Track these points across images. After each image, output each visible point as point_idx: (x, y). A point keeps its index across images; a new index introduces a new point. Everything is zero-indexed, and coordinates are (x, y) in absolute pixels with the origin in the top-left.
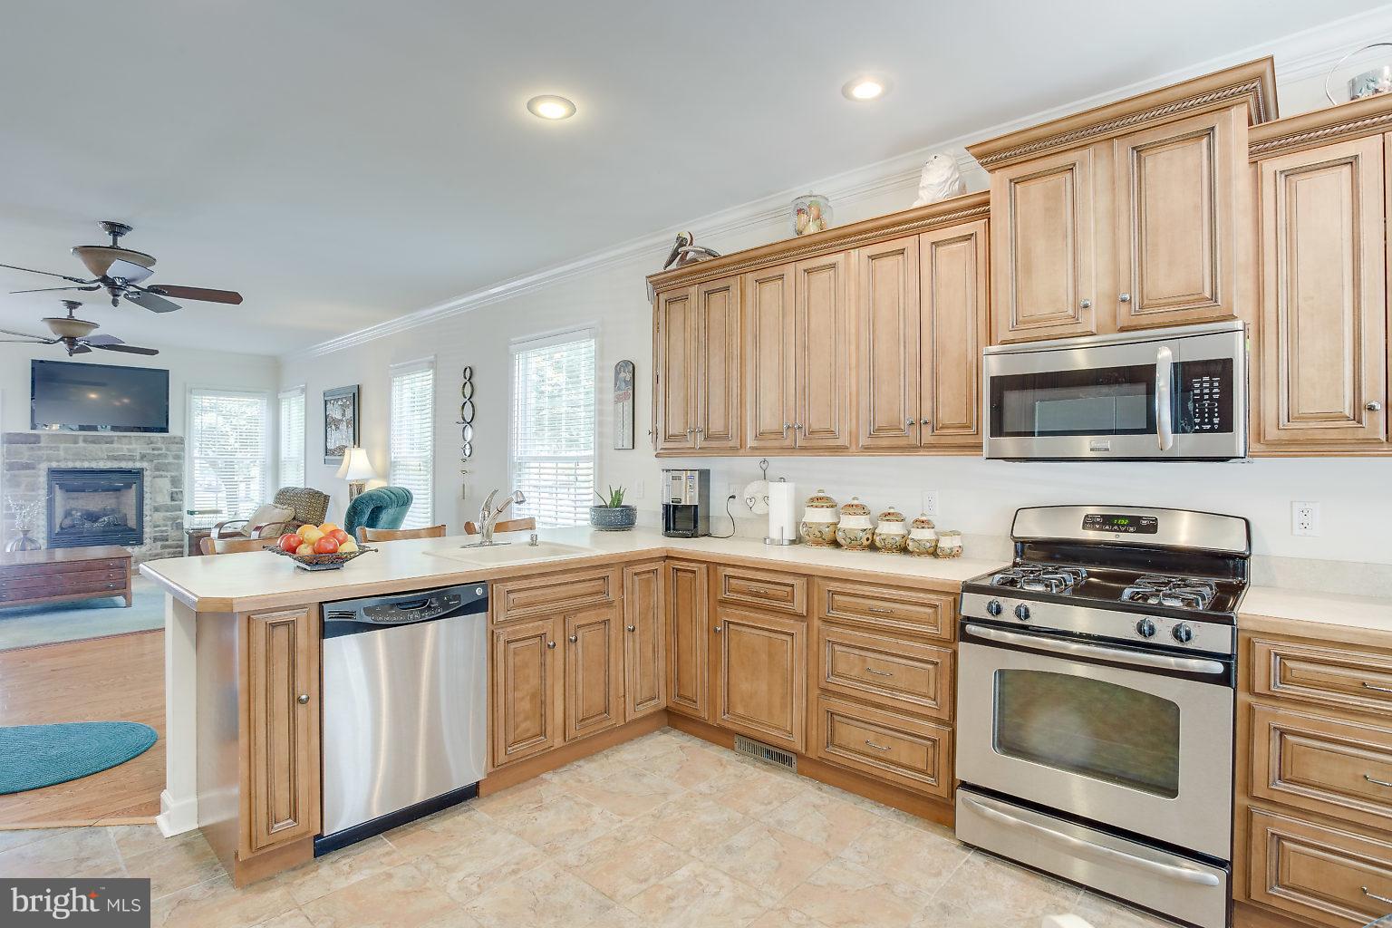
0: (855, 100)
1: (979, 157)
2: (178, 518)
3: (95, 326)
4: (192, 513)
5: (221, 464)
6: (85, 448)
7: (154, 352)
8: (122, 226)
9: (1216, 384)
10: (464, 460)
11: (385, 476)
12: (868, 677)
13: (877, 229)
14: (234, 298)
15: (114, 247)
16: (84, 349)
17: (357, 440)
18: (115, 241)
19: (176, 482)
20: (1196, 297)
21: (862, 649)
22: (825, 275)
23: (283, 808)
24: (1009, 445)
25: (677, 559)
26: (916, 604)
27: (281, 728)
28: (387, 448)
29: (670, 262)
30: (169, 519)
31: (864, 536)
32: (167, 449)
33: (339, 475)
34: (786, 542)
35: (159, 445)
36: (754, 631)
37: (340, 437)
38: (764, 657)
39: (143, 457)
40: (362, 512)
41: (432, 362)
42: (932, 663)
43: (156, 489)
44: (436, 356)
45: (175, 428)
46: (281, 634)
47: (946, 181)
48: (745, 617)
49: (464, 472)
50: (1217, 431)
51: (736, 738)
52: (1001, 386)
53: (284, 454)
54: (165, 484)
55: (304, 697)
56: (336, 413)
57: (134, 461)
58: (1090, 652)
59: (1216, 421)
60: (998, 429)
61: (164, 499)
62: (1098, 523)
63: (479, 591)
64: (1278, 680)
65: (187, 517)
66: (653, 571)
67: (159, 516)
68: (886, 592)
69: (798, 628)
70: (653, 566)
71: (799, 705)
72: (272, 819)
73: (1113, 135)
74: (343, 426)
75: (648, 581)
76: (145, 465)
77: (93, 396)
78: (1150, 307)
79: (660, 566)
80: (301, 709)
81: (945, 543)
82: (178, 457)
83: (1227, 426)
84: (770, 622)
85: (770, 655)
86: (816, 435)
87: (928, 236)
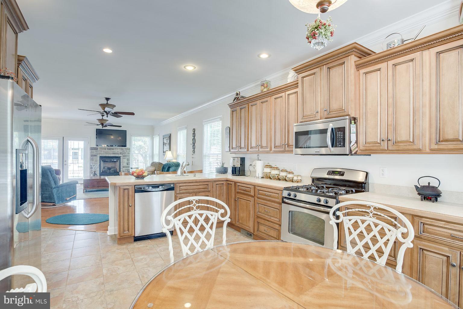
0: (262, 58)
1: (295, 71)
2: (128, 170)
3: (108, 120)
4: (131, 168)
5: (144, 155)
6: (107, 151)
7: (120, 126)
8: (108, 98)
9: (342, 134)
10: (193, 154)
11: (176, 159)
12: (265, 213)
13: (276, 91)
14: (133, 114)
15: (107, 104)
16: (106, 126)
17: (170, 149)
18: (107, 102)
19: (128, 160)
20: (341, 109)
21: (264, 205)
22: (265, 103)
23: (126, 229)
24: (299, 151)
25: (229, 181)
26: (275, 193)
27: (126, 211)
28: (177, 151)
29: (234, 100)
30: (126, 170)
31: (277, 176)
32: (126, 151)
33: (165, 158)
34: (260, 178)
35: (124, 150)
36: (244, 200)
37: (167, 147)
38: (245, 207)
39: (120, 153)
40: (165, 168)
41: (186, 127)
42: (278, 209)
43: (124, 162)
44: (187, 125)
45: (128, 146)
46: (126, 191)
47: (293, 76)
48: (242, 197)
49: (193, 158)
50: (342, 147)
51: (241, 229)
52: (298, 134)
53: (155, 153)
54: (125, 161)
55: (130, 205)
56: (165, 142)
57: (119, 154)
58: (312, 207)
59: (342, 144)
60: (297, 147)
61: (125, 165)
62: (331, 173)
63: (172, 185)
64: (347, 214)
65: (131, 169)
66: (222, 184)
67: (124, 169)
68: (270, 190)
69: (252, 199)
70: (222, 182)
71: (252, 220)
72: (124, 231)
73: (324, 64)
74: (167, 145)
75: (221, 186)
76: (121, 155)
77: (112, 137)
78: (332, 112)
79: (225, 183)
80: (130, 208)
81: (295, 178)
82: (128, 153)
83: (344, 146)
84: (246, 198)
85: (246, 207)
86: (263, 148)
87: (288, 92)
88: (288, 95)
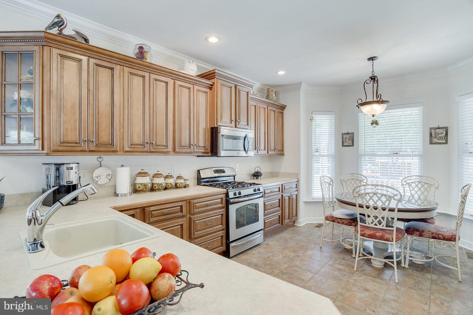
12: (206, 227)
21: (205, 219)
26: (218, 199)
42: (222, 214)
48: (161, 226)
69: (184, 221)
73: (237, 84)
78: (241, 124)
84: (172, 224)
86: (158, 147)
87: (196, 87)
88: (198, 90)
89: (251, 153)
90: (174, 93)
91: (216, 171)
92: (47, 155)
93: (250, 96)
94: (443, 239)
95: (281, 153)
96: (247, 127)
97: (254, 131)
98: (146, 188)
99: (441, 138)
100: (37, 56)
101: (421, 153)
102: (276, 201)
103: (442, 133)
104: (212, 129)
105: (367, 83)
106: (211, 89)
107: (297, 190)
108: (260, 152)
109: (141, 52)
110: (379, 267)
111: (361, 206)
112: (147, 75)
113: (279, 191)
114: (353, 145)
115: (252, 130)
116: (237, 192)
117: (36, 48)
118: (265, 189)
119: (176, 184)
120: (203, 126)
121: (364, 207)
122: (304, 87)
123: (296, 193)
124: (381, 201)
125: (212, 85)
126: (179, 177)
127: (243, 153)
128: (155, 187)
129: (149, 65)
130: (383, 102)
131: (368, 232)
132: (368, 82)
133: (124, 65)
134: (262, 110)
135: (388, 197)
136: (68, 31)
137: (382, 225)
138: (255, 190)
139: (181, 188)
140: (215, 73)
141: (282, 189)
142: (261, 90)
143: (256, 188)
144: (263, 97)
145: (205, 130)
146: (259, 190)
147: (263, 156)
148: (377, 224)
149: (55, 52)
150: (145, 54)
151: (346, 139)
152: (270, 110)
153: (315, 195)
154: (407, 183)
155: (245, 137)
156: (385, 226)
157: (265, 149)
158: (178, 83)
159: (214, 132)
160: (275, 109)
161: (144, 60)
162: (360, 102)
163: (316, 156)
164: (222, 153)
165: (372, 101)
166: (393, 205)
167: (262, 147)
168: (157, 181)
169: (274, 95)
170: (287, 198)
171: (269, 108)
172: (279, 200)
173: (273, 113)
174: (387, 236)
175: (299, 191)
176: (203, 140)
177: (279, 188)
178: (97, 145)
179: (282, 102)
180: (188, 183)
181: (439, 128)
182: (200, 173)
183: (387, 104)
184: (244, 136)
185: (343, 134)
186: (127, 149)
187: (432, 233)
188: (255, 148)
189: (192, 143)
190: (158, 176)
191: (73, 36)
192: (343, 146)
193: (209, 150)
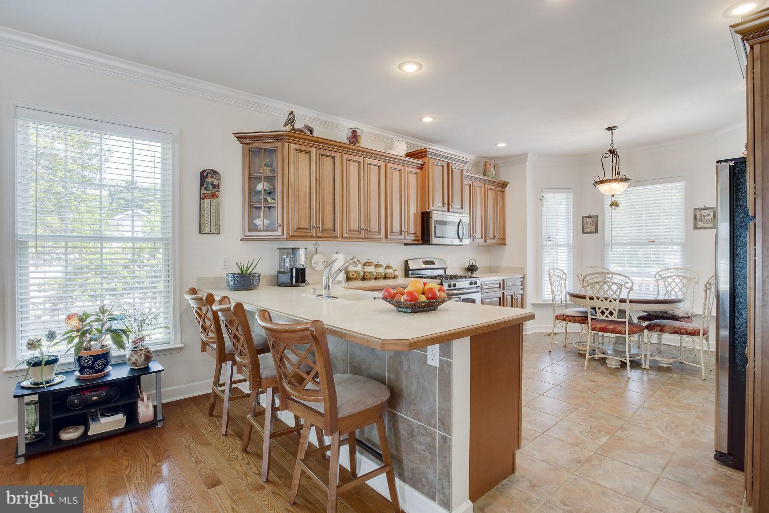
22: (375, 168)
86: (372, 233)
87: (407, 169)
88: (409, 172)
89: (466, 241)
90: (386, 176)
91: (426, 263)
92: (287, 240)
93: (464, 173)
94: (685, 333)
95: (502, 242)
96: (461, 211)
97: (469, 216)
98: (359, 276)
99: (708, 220)
100: (279, 151)
101: (684, 241)
102: (495, 299)
103: (709, 215)
104: (423, 213)
105: (605, 157)
106: (421, 170)
107: (523, 289)
108: (477, 241)
109: (354, 137)
110: (614, 367)
111: (591, 298)
112: (361, 159)
113: (500, 287)
114: (596, 232)
115: (467, 214)
116: (452, 283)
117: (278, 145)
118: (483, 283)
119: (385, 274)
120: (413, 210)
121: (595, 298)
122: (531, 159)
123: (521, 292)
124: (612, 290)
125: (423, 165)
126: (388, 267)
127: (457, 241)
128: (367, 276)
129: (364, 149)
130: (622, 180)
131: (599, 325)
132: (607, 155)
133: (342, 151)
134: (478, 190)
135: (619, 285)
136: (298, 125)
137: (613, 316)
138: (471, 284)
139: (390, 278)
140: (426, 151)
141: (502, 285)
142: (476, 164)
143: (473, 281)
144: (478, 174)
145: (415, 215)
146: (476, 284)
147: (479, 246)
148: (609, 315)
149: (293, 146)
150: (359, 138)
151: (587, 223)
152: (488, 189)
153: (546, 296)
154: (662, 277)
155: (459, 223)
156: (617, 317)
157: (482, 237)
158: (390, 165)
159: (425, 218)
160: (494, 188)
161: (357, 145)
162: (597, 180)
163: (549, 246)
164: (435, 241)
165: (611, 180)
166: (624, 296)
167: (478, 234)
168: (369, 269)
169: (493, 170)
170: (509, 298)
171: (487, 186)
172: (500, 298)
173: (491, 192)
174: (619, 328)
175: (525, 289)
176: (413, 226)
177: (500, 284)
178: (322, 232)
179: (503, 178)
180: (397, 273)
181: (706, 209)
182: (408, 264)
183: (629, 182)
184: (459, 221)
185: (583, 217)
186: (346, 235)
187: (674, 328)
188: (471, 235)
189: (403, 229)
190: (370, 264)
191: (302, 129)
192: (584, 233)
193: (420, 238)
